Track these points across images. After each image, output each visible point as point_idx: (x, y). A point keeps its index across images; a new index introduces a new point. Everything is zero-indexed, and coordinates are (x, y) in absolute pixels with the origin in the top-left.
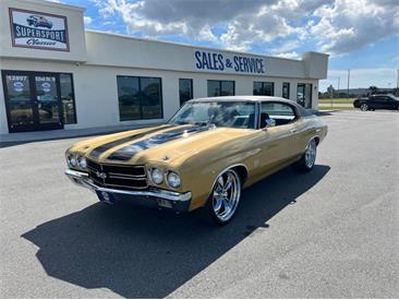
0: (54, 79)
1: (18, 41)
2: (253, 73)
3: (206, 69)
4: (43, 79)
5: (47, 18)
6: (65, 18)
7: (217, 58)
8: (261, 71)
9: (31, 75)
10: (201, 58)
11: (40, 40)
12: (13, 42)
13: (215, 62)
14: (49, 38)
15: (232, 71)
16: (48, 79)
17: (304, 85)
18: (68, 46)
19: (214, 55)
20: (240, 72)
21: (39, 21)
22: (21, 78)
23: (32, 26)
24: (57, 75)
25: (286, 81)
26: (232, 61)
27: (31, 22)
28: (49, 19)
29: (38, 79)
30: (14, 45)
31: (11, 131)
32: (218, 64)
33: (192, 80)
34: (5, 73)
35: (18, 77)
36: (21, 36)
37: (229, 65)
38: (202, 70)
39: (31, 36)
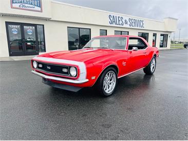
0: (34, 28)
1: (14, 5)
2: (139, 28)
3: (114, 25)
4: (28, 27)
7: (120, 19)
8: (142, 26)
9: (22, 25)
11: (26, 5)
12: (11, 5)
13: (119, 21)
14: (31, 4)
15: (127, 26)
16: (31, 27)
17: (164, 35)
18: (42, 9)
19: (119, 17)
22: (16, 26)
24: (35, 25)
25: (155, 32)
29: (25, 27)
30: (12, 7)
31: (11, 55)
32: (121, 22)
33: (106, 30)
34: (7, 23)
35: (14, 26)
36: (16, 3)
37: (126, 23)
38: (112, 25)
39: (21, 2)
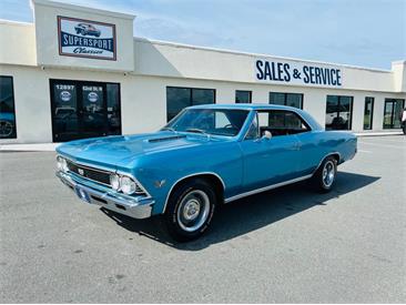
0: (101, 89)
1: (65, 50)
2: (327, 85)
3: (268, 80)
4: (90, 89)
5: (95, 26)
6: (114, 26)
7: (282, 68)
8: (337, 83)
9: (78, 84)
10: (263, 68)
11: (87, 49)
12: (60, 50)
13: (280, 72)
14: (97, 46)
15: (300, 82)
16: (95, 88)
17: (393, 101)
18: (115, 55)
19: (279, 65)
20: (310, 84)
21: (87, 29)
22: (69, 87)
23: (80, 35)
24: (103, 85)
26: (301, 71)
27: (79, 31)
28: (97, 27)
29: (85, 88)
30: (61, 54)
31: (55, 140)
32: (283, 75)
33: (250, 92)
34: (53, 82)
35: (65, 87)
36: (69, 45)
37: (297, 75)
38: (263, 81)
39: (78, 44)
